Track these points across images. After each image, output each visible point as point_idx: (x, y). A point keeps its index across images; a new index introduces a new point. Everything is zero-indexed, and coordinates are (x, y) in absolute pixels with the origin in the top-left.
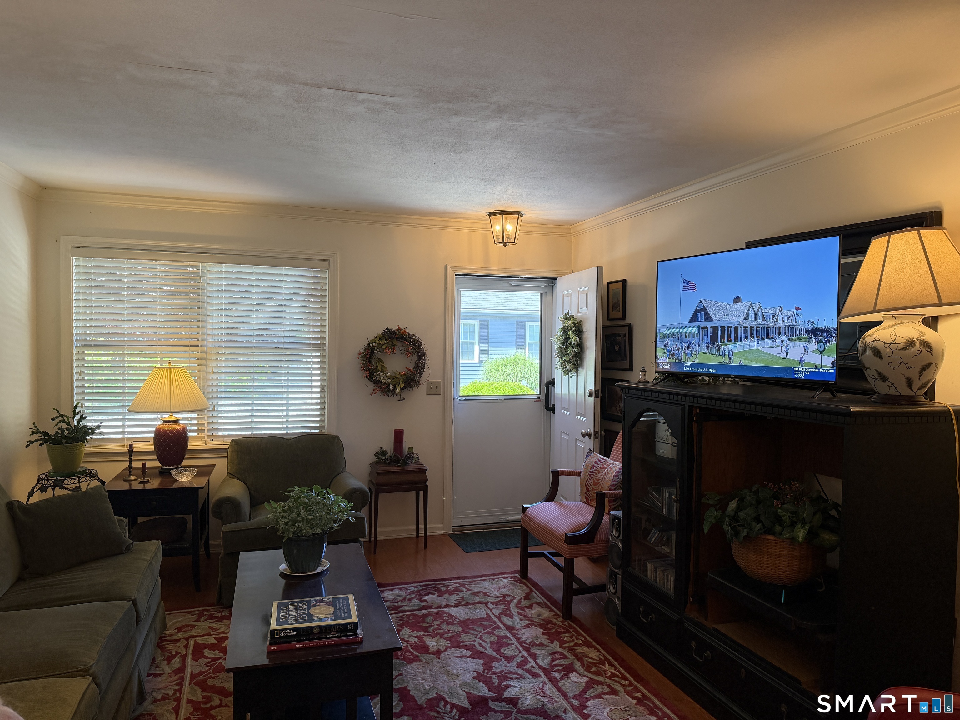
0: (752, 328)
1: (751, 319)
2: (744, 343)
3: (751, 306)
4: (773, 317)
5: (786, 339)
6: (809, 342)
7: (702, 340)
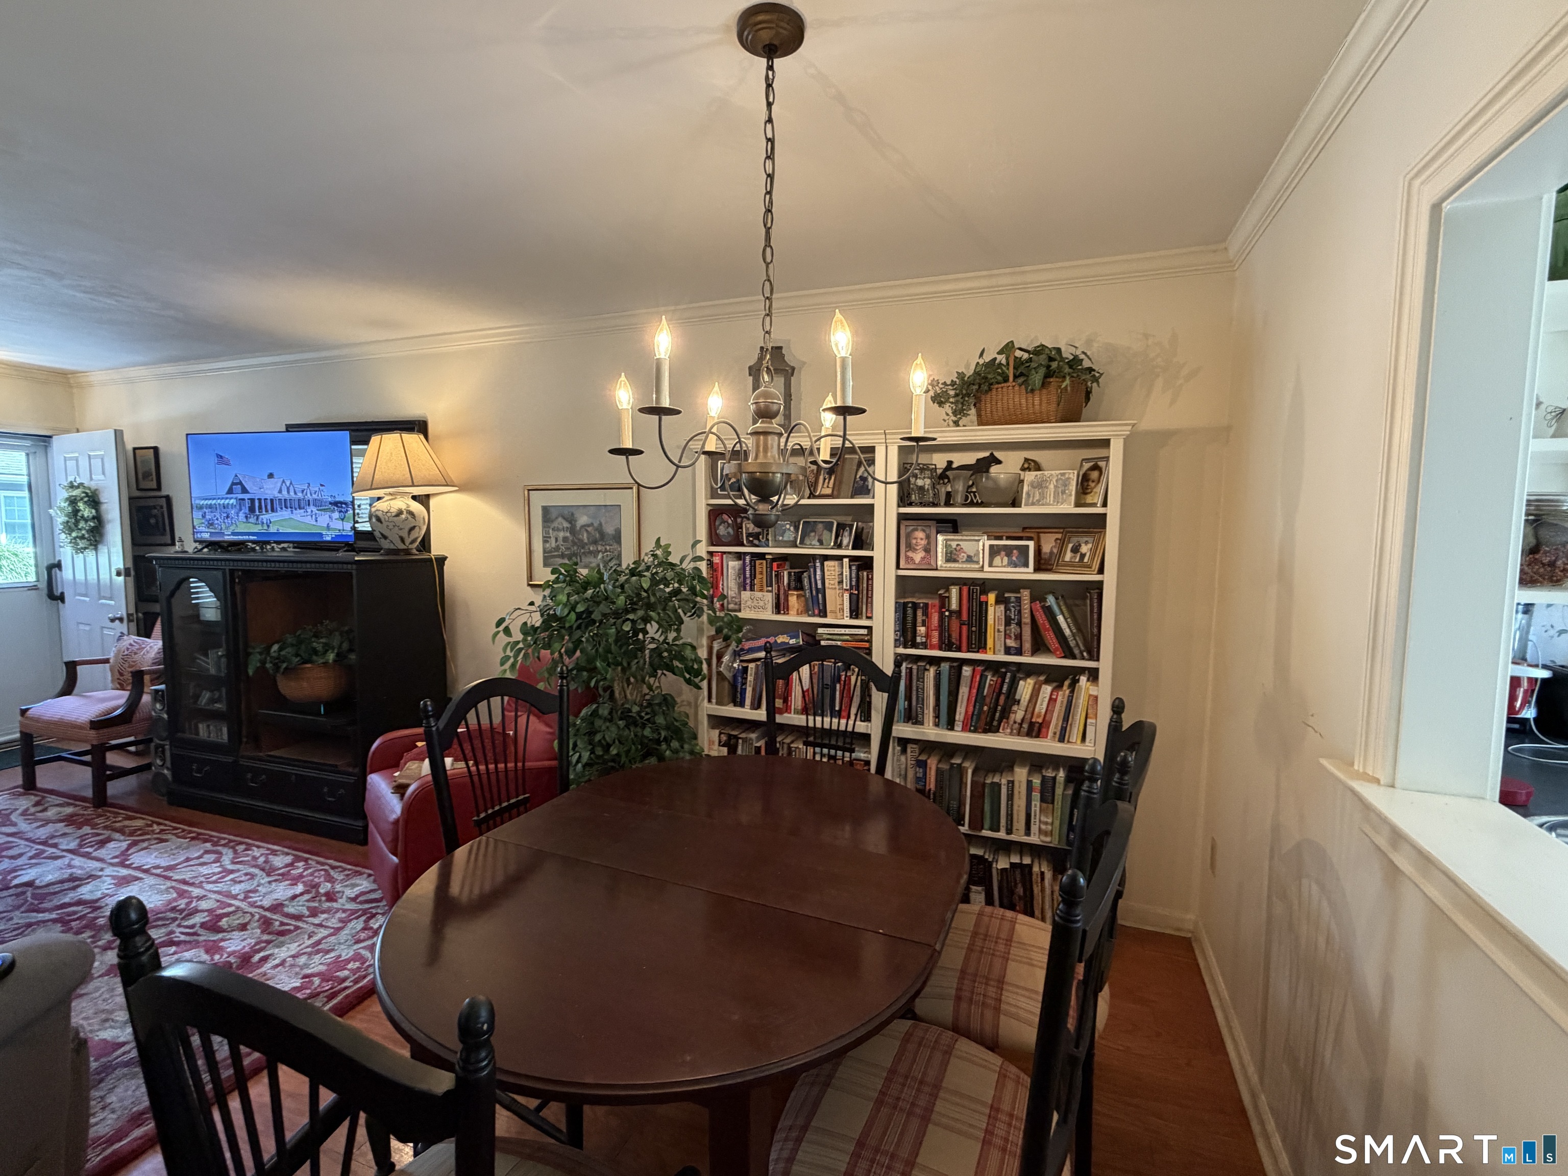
0: (285, 500)
1: (285, 492)
2: (279, 513)
3: (283, 481)
4: (303, 491)
5: (314, 509)
6: (333, 511)
7: (241, 510)
